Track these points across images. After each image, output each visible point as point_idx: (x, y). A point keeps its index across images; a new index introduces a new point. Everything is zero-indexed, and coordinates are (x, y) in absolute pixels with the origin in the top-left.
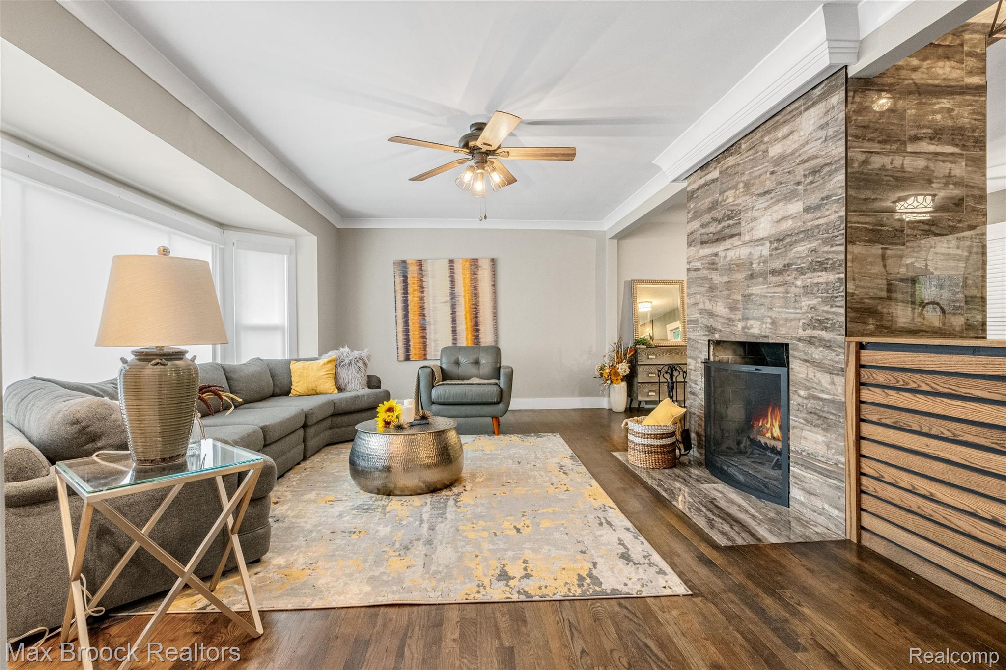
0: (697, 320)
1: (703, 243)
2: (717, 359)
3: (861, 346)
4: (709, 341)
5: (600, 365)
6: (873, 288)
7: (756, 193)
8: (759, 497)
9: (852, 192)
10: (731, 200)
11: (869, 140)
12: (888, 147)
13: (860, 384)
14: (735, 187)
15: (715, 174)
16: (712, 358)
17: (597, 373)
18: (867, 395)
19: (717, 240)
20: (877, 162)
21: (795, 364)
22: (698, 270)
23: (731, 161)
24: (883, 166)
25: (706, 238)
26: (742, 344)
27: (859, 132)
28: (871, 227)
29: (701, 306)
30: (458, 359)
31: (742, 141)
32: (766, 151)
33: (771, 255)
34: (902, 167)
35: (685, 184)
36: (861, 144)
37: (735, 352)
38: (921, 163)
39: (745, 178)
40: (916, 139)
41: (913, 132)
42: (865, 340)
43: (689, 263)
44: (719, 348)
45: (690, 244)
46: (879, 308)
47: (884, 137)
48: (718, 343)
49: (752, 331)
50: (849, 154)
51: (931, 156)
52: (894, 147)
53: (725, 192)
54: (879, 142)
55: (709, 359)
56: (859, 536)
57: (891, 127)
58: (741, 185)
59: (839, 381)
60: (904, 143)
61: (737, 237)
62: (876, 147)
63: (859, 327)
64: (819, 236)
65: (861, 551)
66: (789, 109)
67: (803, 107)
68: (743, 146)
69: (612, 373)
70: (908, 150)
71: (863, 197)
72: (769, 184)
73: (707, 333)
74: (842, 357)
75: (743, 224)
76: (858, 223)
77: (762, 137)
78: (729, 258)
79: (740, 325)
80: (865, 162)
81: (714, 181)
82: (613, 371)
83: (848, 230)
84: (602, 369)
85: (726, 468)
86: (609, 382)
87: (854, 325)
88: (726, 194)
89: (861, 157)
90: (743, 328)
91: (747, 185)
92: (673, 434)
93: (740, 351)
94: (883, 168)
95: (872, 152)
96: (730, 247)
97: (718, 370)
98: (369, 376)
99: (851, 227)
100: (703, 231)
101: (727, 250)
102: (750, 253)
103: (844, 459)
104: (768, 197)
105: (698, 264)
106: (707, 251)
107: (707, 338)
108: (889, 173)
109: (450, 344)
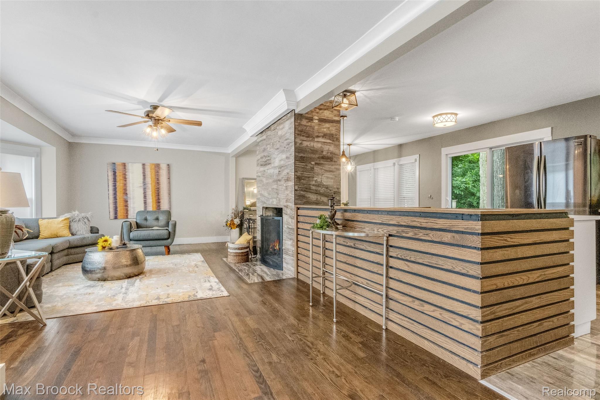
0: (259, 199)
1: (261, 165)
2: (266, 215)
3: (298, 209)
4: (263, 207)
5: (226, 220)
6: (304, 188)
7: (275, 148)
8: (274, 269)
9: (297, 154)
10: (269, 149)
11: (302, 136)
12: (309, 139)
13: (298, 222)
14: (269, 144)
15: (264, 137)
16: (264, 215)
17: (225, 224)
18: (300, 225)
19: (265, 165)
20: (305, 144)
21: (284, 216)
22: (259, 177)
23: (269, 133)
24: (307, 145)
25: (262, 163)
26: (276, 209)
27: (299, 133)
28: (303, 167)
29: (261, 192)
30: (146, 217)
31: (272, 126)
32: (277, 133)
33: (279, 173)
34: (313, 146)
35: (256, 138)
36: (299, 137)
37: (273, 212)
38: (319, 145)
39: (272, 141)
40: (318, 137)
41: (317, 134)
42: (299, 206)
43: (257, 173)
44: (267, 210)
45: (258, 165)
46: (306, 195)
47: (307, 135)
48: (267, 208)
49: (274, 203)
50: (296, 140)
51: (322, 143)
52: (311, 139)
53: (267, 145)
54: (306, 137)
55: (263, 215)
56: (297, 275)
57: (310, 132)
58: (271, 144)
59: (293, 221)
60: (314, 138)
61: (270, 165)
62: (305, 138)
63: (300, 202)
64: (289, 168)
65: (298, 280)
66: (283, 118)
67: (286, 120)
68: (272, 128)
69: (231, 224)
70: (315, 140)
71: (300, 156)
72: (278, 146)
73: (262, 204)
74: (294, 212)
75: (272, 160)
76: (299, 165)
77: (277, 126)
78: (268, 173)
79: (271, 200)
80: (301, 144)
81: (264, 140)
82: (232, 223)
83: (296, 167)
84: (227, 222)
85: (267, 260)
86: (230, 228)
87: (298, 201)
88: (268, 146)
89: (300, 142)
90: (272, 202)
91: (273, 145)
92: (248, 247)
93: (275, 211)
94: (307, 146)
95: (303, 140)
96: (268, 168)
97: (266, 220)
98: (91, 227)
99: (296, 166)
100: (261, 160)
101: (268, 169)
102: (274, 172)
103: (294, 249)
104: (278, 150)
105: (260, 174)
106: (262, 169)
107: (262, 206)
108: (309, 148)
109: (143, 209)
